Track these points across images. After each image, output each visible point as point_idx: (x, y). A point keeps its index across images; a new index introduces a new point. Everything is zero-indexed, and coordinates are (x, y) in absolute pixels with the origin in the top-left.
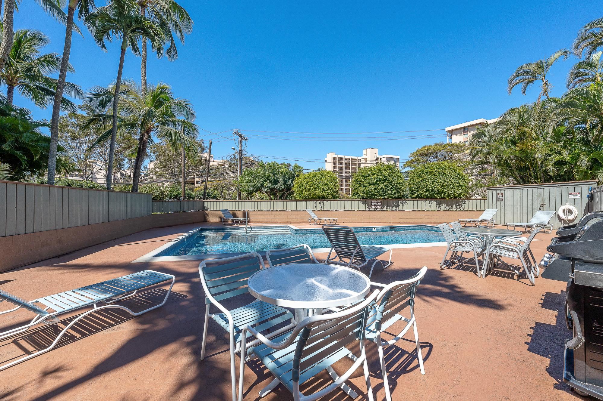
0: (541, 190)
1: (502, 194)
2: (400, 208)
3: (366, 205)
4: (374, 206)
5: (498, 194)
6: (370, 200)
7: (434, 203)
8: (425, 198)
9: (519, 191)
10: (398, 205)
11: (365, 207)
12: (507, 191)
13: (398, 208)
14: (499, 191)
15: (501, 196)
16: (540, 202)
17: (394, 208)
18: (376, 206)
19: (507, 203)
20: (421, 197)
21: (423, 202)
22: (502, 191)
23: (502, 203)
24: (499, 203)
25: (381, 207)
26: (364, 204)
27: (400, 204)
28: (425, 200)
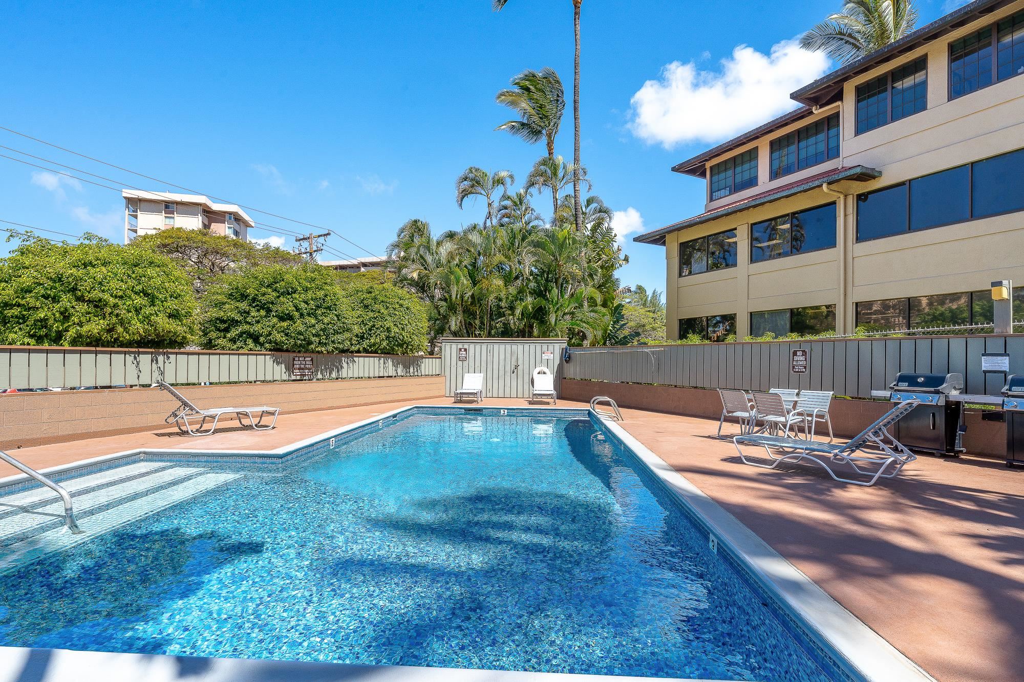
0: (514, 347)
1: (465, 350)
2: (344, 373)
3: (283, 366)
4: (299, 369)
5: (460, 350)
6: (292, 355)
7: (390, 362)
8: (379, 352)
9: (489, 346)
10: (342, 367)
11: (280, 372)
12: (472, 346)
13: (340, 373)
14: (460, 346)
15: (464, 353)
16: (514, 363)
17: (334, 375)
18: (303, 369)
19: (472, 364)
20: (372, 351)
21: (376, 360)
22: (466, 346)
23: (466, 363)
24: (460, 363)
25: (312, 372)
26: (278, 363)
27: (345, 365)
28: (379, 357)
